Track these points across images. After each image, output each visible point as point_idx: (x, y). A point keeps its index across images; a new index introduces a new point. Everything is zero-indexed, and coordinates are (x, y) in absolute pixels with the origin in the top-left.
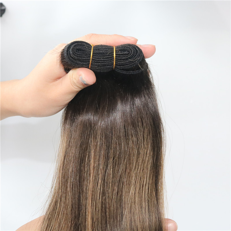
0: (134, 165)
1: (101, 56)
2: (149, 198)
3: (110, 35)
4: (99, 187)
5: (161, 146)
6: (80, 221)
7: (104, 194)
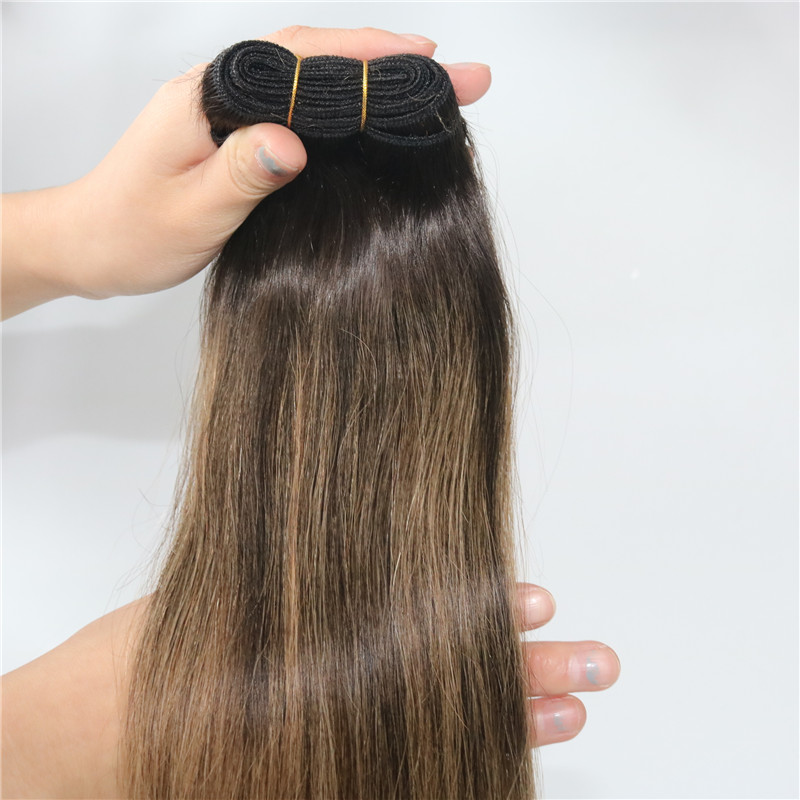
0: (424, 421)
1: (323, 86)
2: (468, 519)
3: (351, 30)
4: (319, 489)
5: (506, 369)
6: (265, 588)
7: (333, 509)
